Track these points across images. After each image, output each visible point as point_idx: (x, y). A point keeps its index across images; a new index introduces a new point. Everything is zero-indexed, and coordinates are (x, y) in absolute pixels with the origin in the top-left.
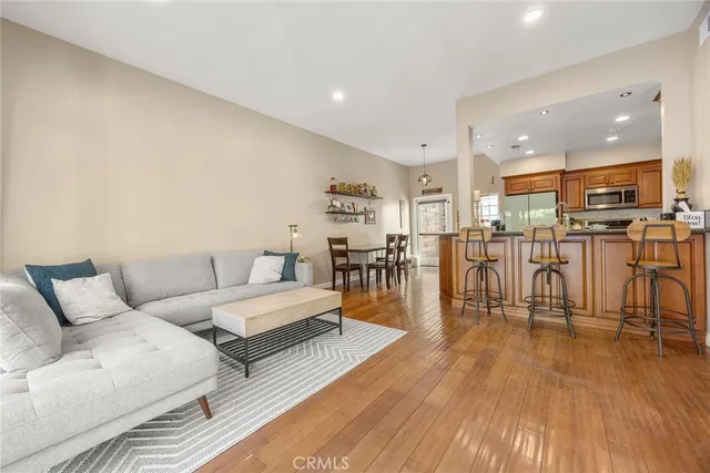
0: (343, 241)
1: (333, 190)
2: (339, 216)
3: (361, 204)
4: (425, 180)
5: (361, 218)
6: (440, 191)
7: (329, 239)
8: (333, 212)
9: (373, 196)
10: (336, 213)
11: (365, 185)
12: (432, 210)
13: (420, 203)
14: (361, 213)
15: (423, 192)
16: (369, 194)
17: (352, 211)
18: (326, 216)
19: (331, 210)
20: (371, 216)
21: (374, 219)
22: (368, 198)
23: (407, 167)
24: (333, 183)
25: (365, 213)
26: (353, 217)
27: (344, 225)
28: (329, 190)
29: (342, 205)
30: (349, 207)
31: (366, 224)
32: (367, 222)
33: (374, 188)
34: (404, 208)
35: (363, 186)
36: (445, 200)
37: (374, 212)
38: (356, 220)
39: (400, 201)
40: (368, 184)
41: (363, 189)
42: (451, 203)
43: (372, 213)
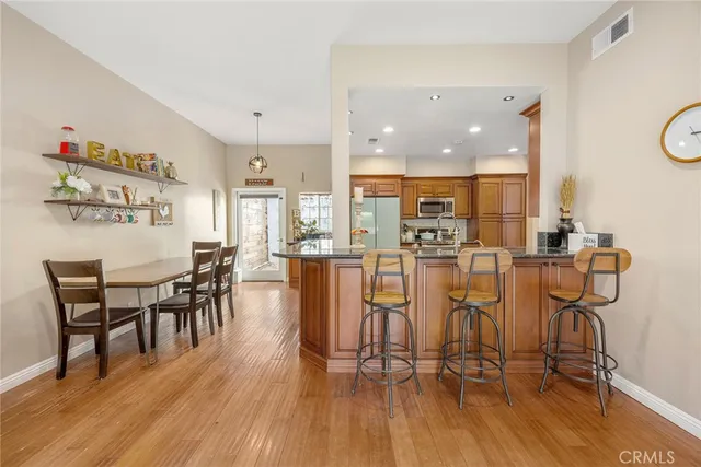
0: (92, 268)
1: (67, 153)
2: (88, 212)
3: (142, 191)
4: (258, 164)
5: (144, 215)
6: (270, 182)
7: (48, 265)
8: (68, 203)
9: (169, 177)
10: (79, 204)
11: (153, 156)
12: (255, 206)
13: (242, 197)
14: (144, 206)
15: (248, 183)
16: (161, 174)
17: (122, 201)
18: (45, 211)
19: (61, 196)
20: (165, 213)
21: (169, 217)
22: (158, 180)
23: (225, 145)
24: (69, 138)
25: (152, 206)
26: (124, 215)
27: (100, 230)
28: (57, 151)
29: (96, 189)
30: (114, 194)
31: (153, 224)
32: (156, 222)
33: (170, 164)
34: (219, 201)
35: (148, 158)
36: (276, 196)
37: (170, 205)
38: (130, 219)
39: (214, 192)
40: (159, 156)
41: (149, 163)
42: (284, 200)
43: (166, 208)
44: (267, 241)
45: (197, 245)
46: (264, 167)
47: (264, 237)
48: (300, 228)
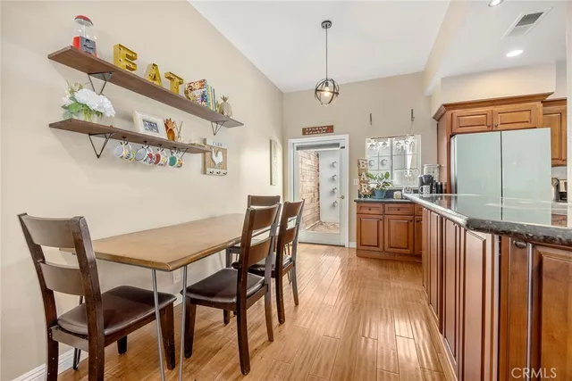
3: (190, 129)
4: (327, 90)
6: (330, 129)
9: (223, 115)
11: (203, 84)
13: (298, 148)
15: (306, 132)
17: (163, 135)
20: (218, 159)
21: (223, 165)
22: (211, 119)
23: (281, 92)
25: (203, 150)
26: (164, 154)
30: (152, 127)
31: (205, 173)
32: (208, 170)
33: (225, 99)
34: (275, 151)
35: (197, 86)
36: (337, 145)
37: (224, 152)
38: (173, 162)
39: (271, 141)
40: (209, 83)
41: (198, 93)
42: (347, 148)
43: (220, 154)
44: (318, 199)
45: (253, 200)
46: (335, 93)
47: (316, 194)
48: (367, 182)
